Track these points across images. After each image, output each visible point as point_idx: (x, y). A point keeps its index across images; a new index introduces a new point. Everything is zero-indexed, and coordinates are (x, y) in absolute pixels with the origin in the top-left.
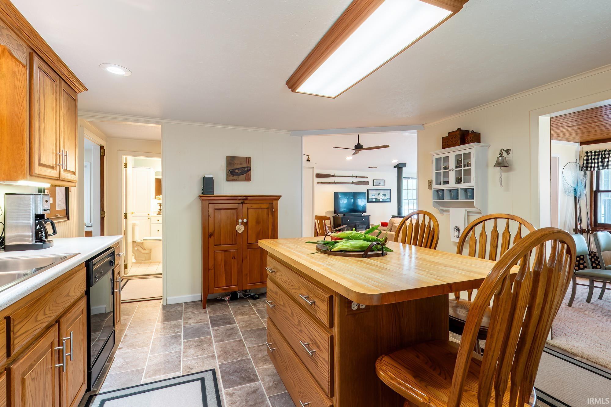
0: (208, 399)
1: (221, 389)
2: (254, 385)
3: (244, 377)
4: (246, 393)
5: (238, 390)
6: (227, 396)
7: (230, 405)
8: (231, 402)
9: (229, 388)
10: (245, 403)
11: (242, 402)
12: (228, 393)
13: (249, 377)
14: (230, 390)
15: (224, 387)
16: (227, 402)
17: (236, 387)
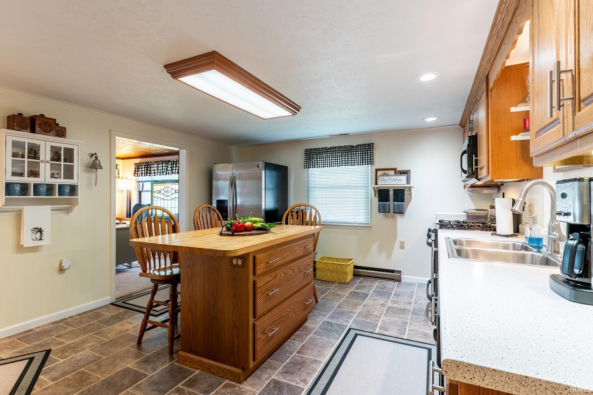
0: (324, 386)
1: (307, 390)
2: (281, 377)
3: (278, 390)
4: (293, 375)
5: (296, 381)
6: (308, 381)
7: (312, 374)
8: (310, 375)
9: (300, 388)
10: (302, 369)
11: (303, 370)
12: (305, 383)
13: (275, 386)
14: (301, 385)
15: (302, 392)
16: (312, 377)
17: (294, 384)
